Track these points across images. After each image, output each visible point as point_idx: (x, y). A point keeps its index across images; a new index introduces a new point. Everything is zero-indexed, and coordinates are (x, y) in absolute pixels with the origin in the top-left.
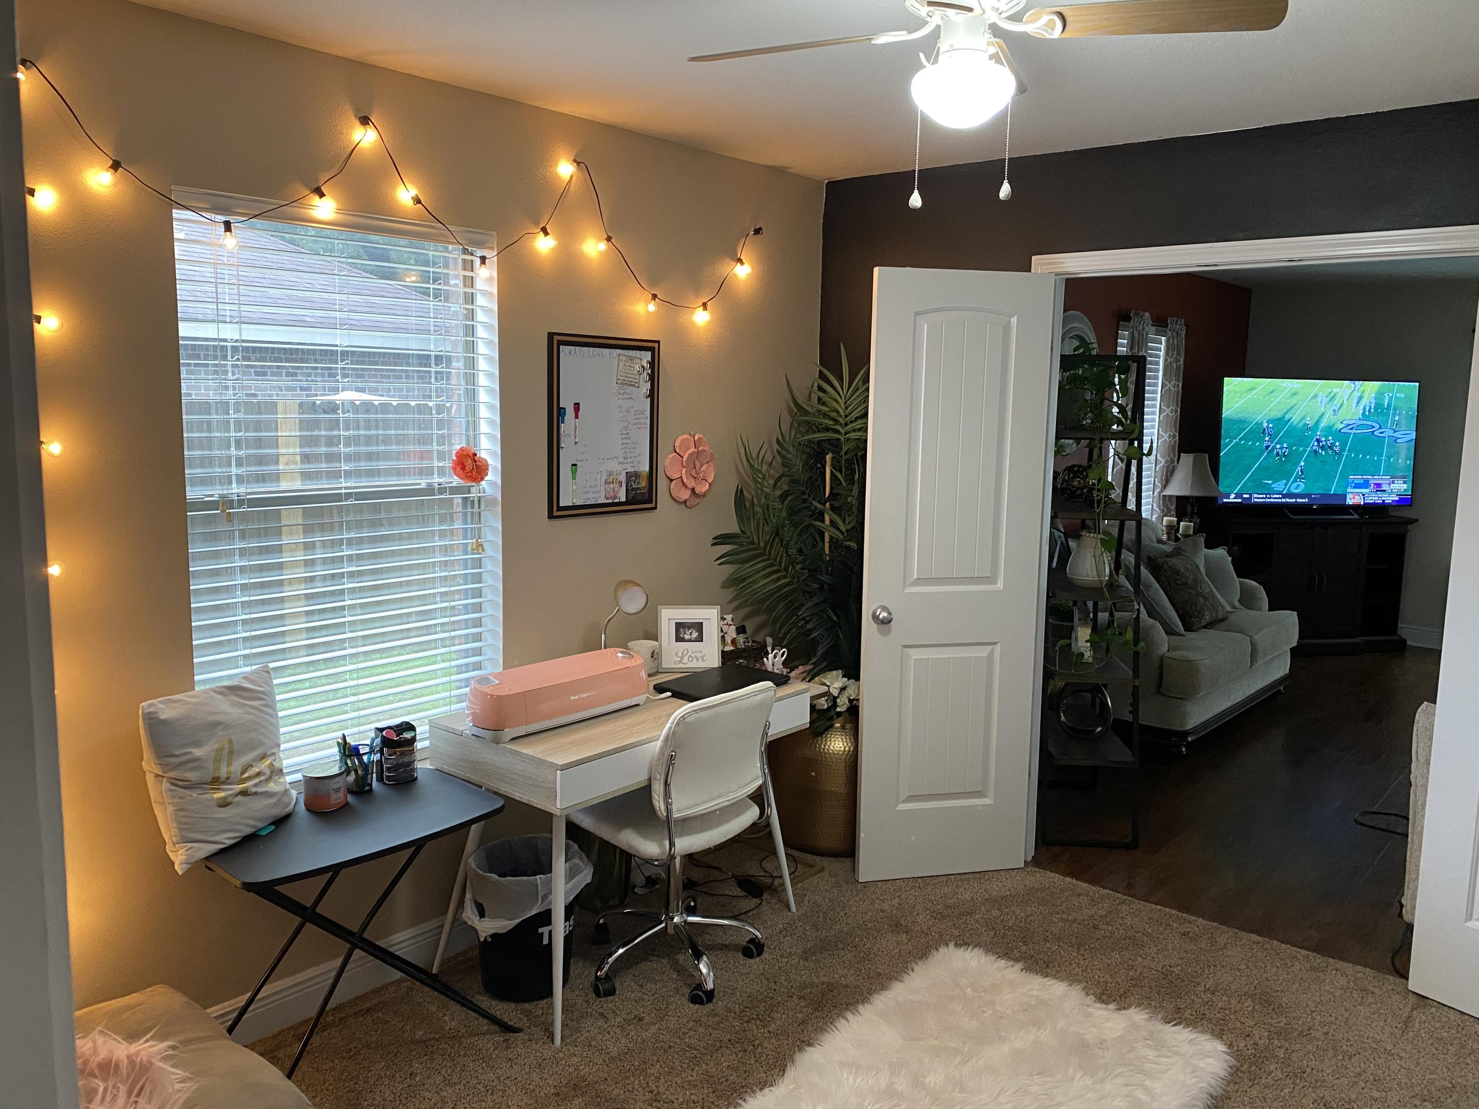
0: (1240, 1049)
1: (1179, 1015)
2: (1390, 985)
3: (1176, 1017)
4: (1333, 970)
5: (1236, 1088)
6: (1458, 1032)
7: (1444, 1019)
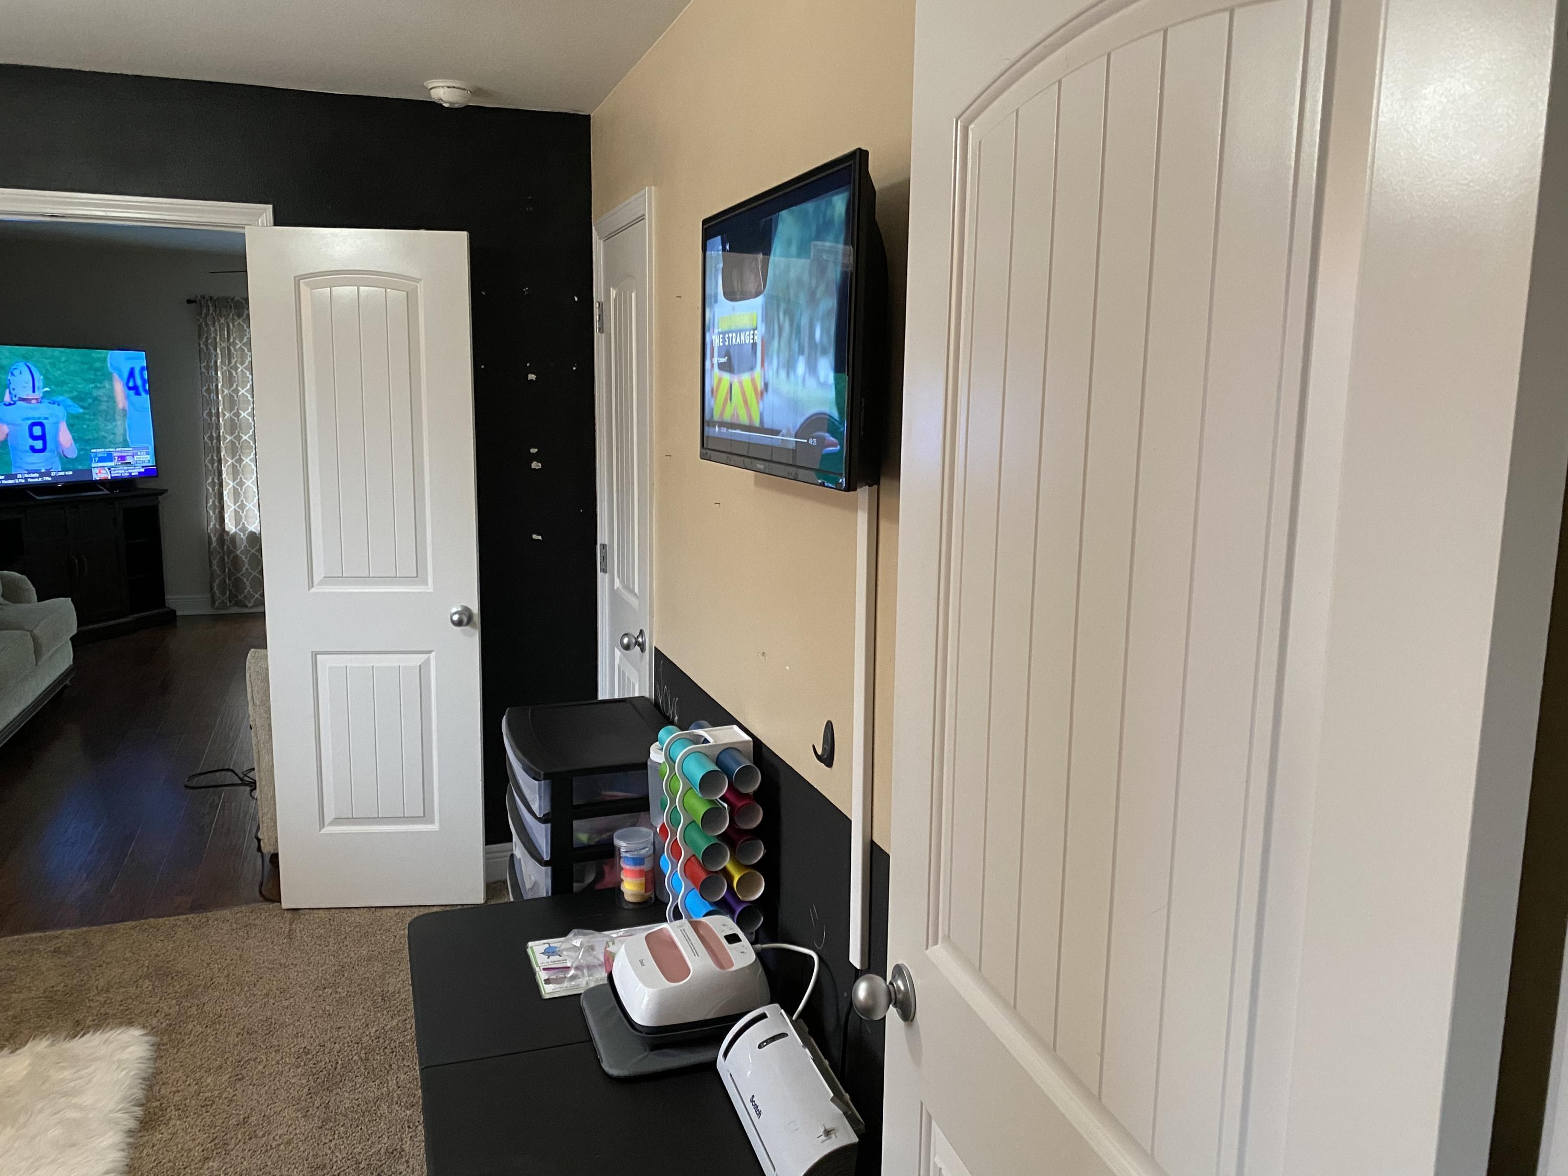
0: (154, 1026)
1: (80, 1027)
2: (266, 912)
3: (78, 1029)
4: (214, 921)
5: (164, 1060)
6: (331, 925)
7: (317, 920)
